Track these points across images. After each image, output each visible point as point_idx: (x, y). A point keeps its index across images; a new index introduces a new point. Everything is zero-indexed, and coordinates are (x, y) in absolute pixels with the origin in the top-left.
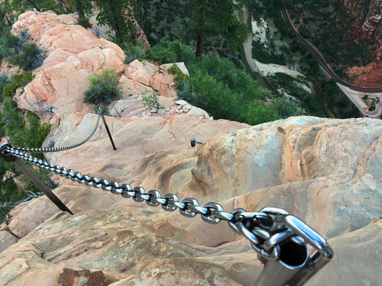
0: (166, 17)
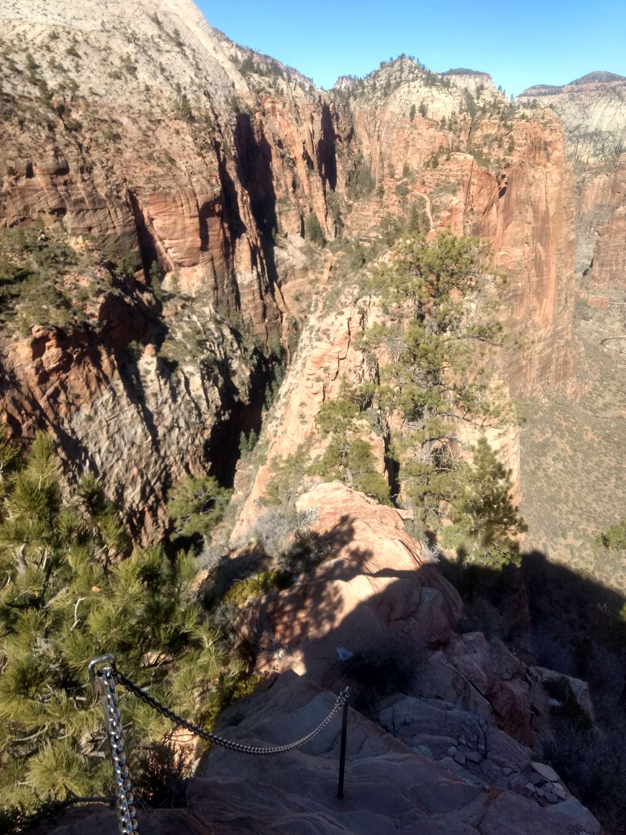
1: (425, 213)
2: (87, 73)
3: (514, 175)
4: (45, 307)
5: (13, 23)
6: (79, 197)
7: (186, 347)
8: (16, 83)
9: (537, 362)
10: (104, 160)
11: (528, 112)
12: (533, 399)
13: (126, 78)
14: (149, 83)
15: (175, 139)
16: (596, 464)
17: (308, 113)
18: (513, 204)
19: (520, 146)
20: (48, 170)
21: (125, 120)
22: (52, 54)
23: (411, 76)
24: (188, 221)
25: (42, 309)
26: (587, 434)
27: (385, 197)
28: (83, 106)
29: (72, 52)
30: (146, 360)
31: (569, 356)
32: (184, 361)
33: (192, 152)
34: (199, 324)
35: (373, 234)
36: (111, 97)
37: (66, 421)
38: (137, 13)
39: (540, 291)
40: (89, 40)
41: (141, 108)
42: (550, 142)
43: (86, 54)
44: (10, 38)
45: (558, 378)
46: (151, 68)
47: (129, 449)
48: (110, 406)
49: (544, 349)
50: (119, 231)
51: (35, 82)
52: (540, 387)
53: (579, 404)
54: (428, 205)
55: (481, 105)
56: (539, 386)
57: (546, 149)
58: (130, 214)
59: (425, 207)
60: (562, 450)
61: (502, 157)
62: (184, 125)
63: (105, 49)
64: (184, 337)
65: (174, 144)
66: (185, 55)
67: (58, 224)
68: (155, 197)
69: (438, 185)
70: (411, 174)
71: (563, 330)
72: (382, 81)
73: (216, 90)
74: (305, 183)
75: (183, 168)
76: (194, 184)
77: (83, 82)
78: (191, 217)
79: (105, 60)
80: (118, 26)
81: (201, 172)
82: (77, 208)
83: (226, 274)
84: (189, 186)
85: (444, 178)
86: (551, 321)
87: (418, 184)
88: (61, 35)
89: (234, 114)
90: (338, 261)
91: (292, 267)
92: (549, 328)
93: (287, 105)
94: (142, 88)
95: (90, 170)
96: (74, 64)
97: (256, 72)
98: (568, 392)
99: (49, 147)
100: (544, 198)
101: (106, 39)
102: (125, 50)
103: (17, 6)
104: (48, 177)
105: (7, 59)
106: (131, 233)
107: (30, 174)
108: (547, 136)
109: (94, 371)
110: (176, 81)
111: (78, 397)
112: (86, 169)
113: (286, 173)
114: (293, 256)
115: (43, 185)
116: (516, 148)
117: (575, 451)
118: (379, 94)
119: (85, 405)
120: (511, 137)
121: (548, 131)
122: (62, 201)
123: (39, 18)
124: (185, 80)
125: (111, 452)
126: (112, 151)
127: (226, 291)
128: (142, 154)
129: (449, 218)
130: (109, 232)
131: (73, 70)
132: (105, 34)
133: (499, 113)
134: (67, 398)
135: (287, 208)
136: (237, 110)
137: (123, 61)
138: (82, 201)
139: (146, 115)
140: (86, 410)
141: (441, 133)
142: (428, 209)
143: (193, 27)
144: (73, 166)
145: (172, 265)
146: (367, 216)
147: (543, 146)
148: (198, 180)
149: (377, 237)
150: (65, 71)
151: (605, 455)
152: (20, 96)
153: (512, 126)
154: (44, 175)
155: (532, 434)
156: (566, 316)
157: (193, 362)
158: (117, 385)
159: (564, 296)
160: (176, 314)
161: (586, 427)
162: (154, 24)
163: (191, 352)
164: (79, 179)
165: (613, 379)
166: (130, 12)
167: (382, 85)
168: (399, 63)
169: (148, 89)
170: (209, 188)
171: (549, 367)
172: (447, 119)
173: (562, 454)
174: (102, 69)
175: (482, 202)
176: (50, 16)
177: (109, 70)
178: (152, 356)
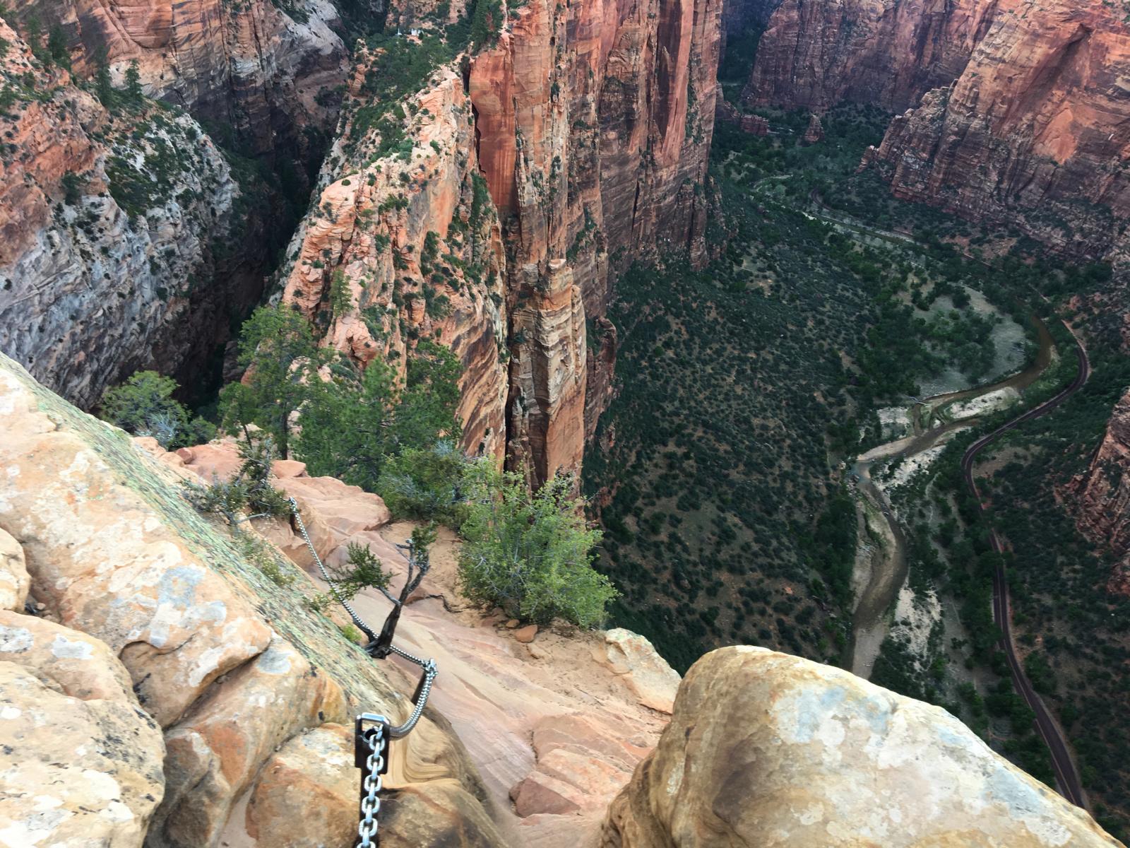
0: (681, 494)
7: (150, 180)
9: (654, 214)
12: (645, 264)
16: (716, 352)
26: (709, 312)
30: (91, 200)
31: (697, 207)
34: (169, 144)
39: (661, 116)
45: (680, 238)
47: (72, 327)
48: (43, 267)
49: (665, 197)
52: (655, 249)
56: (654, 246)
64: (146, 164)
71: (691, 170)
86: (677, 158)
90: (375, 63)
91: (317, 51)
92: (672, 168)
98: (692, 255)
114: (316, 34)
119: (6, 266)
140: (8, 273)
151: (729, 342)
155: (640, 311)
156: (698, 151)
159: (697, 122)
161: (709, 304)
165: (755, 239)
173: (676, 338)
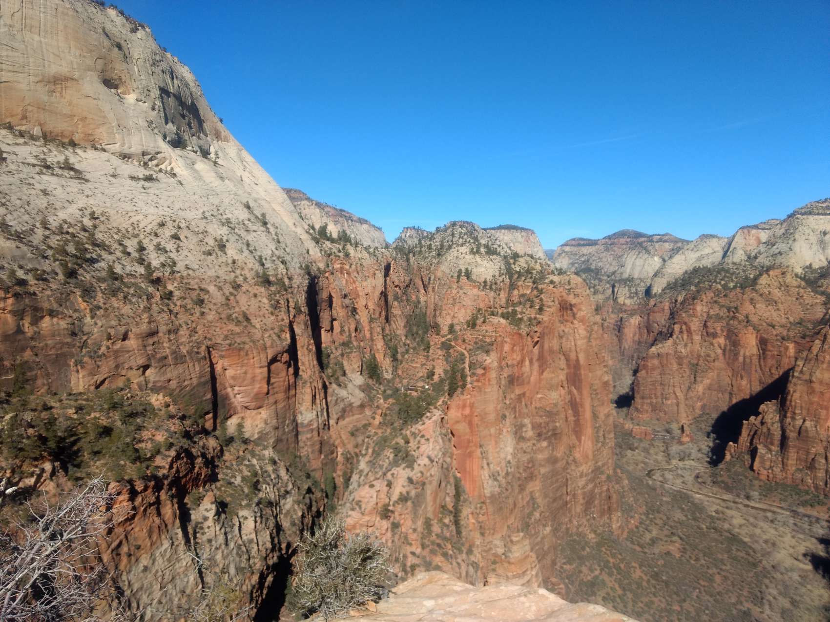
1: (464, 369)
2: (184, 252)
3: (546, 331)
4: (122, 462)
5: (130, 214)
6: (164, 354)
7: (243, 492)
8: (126, 264)
9: (581, 497)
10: (189, 322)
11: (556, 278)
12: (579, 534)
13: (217, 254)
14: (236, 258)
15: (253, 301)
16: (647, 605)
17: (372, 271)
18: (546, 354)
19: (549, 307)
20: (141, 334)
21: (212, 288)
22: (159, 240)
23: (461, 240)
24: (258, 371)
25: (119, 465)
26: (635, 571)
27: (431, 351)
28: (179, 280)
29: (176, 237)
30: (206, 507)
31: (612, 491)
32: (241, 505)
33: (267, 312)
34: (258, 467)
35: (420, 384)
36: (203, 271)
37: (125, 574)
38: (232, 202)
39: (578, 431)
40: (191, 227)
41: (227, 278)
42: (575, 304)
43: (186, 237)
44: (126, 227)
45: (602, 514)
46: (240, 245)
47: (179, 599)
48: (168, 555)
49: (587, 484)
50: (195, 381)
51: (141, 261)
52: (585, 523)
53: (627, 539)
54: (467, 361)
55: (518, 269)
56: (584, 521)
57: (571, 310)
58: (207, 366)
59: (464, 363)
60: (611, 588)
61: (533, 316)
62: (263, 290)
63: (202, 233)
64: (242, 481)
65: (252, 307)
66: (269, 232)
67: (142, 378)
68: (230, 352)
69: (476, 343)
70: (454, 331)
71: (603, 465)
72: (436, 243)
73: (292, 258)
74: (367, 328)
75: (258, 326)
76: (266, 339)
77: (181, 260)
78: (261, 367)
79: (201, 241)
80: (215, 214)
81: (272, 329)
82: (161, 364)
83: (288, 415)
84: (261, 342)
85: (481, 337)
86: (591, 457)
87: (460, 341)
88: (168, 223)
89: (307, 277)
90: (388, 408)
91: (351, 404)
92: (589, 464)
93: (353, 266)
94: (230, 261)
95: (176, 331)
96: (175, 246)
97: (328, 240)
98: (614, 526)
99: (145, 316)
100: (573, 348)
101: (205, 225)
102: (220, 232)
103: (134, 200)
104: (140, 340)
105: (121, 244)
106: (205, 383)
107: (125, 337)
108: (572, 299)
109: (157, 521)
110: (259, 254)
111: (138, 548)
112: (174, 331)
113: (350, 321)
114: (351, 394)
115: (135, 346)
116: (545, 308)
117: (624, 589)
118: (434, 253)
119: (145, 555)
120: (541, 300)
121: (572, 296)
122: (149, 359)
123: (152, 210)
124: (266, 253)
125: (161, 603)
126: (198, 314)
127: (287, 430)
128: (223, 316)
129: (483, 375)
130: (186, 383)
131: (174, 251)
132: (204, 221)
133: (531, 278)
134: (129, 549)
135: (349, 351)
136: (309, 274)
137: (216, 240)
138: (166, 358)
139: (230, 283)
140: (144, 561)
141: (483, 293)
142: (467, 365)
143: (278, 208)
144: (163, 328)
145: (239, 408)
146: (416, 368)
147: (569, 307)
148: (270, 336)
149: (423, 387)
150: (166, 252)
151: (655, 596)
152: (127, 275)
153: (542, 289)
154: (137, 338)
155: (580, 572)
156: (606, 452)
157: (248, 506)
158: (177, 534)
159: (602, 433)
160: (238, 458)
161: (634, 564)
162: (246, 210)
163: (247, 495)
164: (167, 340)
165: (658, 512)
166: (227, 201)
167: (437, 246)
168: (450, 230)
169: (234, 262)
170: (279, 342)
171: (593, 502)
172: (488, 280)
173: (612, 594)
174: (198, 248)
175: (515, 357)
176: (161, 208)
177: (204, 249)
178: (212, 503)
